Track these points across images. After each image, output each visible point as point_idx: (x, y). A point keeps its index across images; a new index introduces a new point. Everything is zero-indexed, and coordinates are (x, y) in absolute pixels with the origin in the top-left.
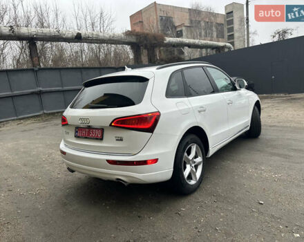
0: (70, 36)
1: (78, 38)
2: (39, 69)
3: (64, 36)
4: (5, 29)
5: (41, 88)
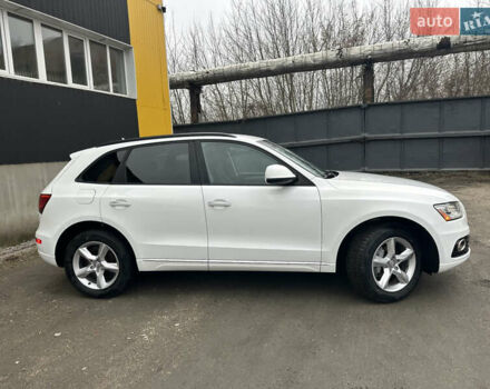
0: (427, 46)
2: (369, 106)
3: (416, 49)
4: (332, 55)
5: (366, 135)
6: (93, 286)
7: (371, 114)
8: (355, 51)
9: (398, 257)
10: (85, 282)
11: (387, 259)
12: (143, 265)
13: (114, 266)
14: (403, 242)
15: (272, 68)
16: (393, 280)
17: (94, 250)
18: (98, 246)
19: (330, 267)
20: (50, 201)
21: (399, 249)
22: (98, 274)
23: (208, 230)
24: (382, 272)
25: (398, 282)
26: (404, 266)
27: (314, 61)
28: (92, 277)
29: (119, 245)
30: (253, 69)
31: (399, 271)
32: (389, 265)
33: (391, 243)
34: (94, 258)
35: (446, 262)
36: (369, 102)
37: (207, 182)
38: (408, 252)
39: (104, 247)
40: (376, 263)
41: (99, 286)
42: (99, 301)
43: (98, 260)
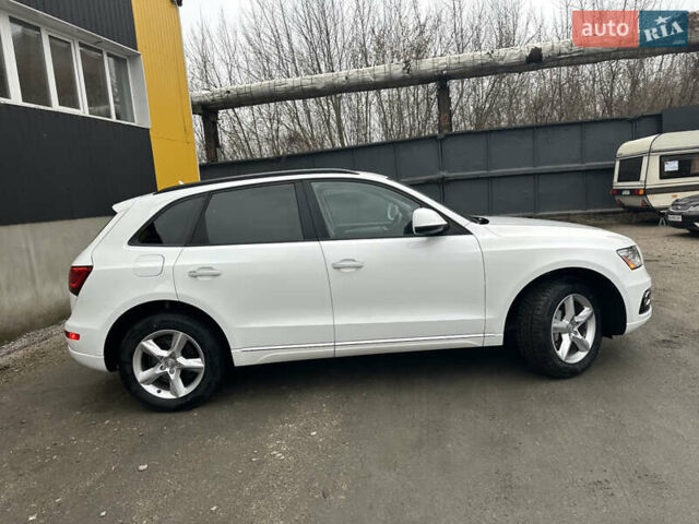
0: (514, 58)
1: (535, 60)
2: (447, 136)
3: (501, 63)
4: (397, 69)
5: (445, 174)
6: (166, 395)
7: (449, 146)
8: (426, 65)
9: (577, 319)
10: (152, 389)
11: (566, 322)
12: (241, 358)
13: (197, 363)
14: (582, 299)
15: (319, 87)
16: (574, 348)
17: (164, 343)
18: (170, 336)
19: (496, 338)
20: (91, 275)
21: (578, 309)
22: (172, 376)
23: (332, 302)
24: (560, 340)
25: (577, 350)
26: (583, 329)
27: (375, 77)
28: (163, 382)
29: (204, 332)
30: (293, 88)
31: (579, 336)
32: (568, 330)
33: (569, 302)
34: (165, 353)
35: (634, 320)
36: (446, 131)
37: (326, 237)
38: (587, 311)
39: (180, 337)
40: (555, 328)
41: (175, 393)
42: (178, 415)
43: (172, 356)
